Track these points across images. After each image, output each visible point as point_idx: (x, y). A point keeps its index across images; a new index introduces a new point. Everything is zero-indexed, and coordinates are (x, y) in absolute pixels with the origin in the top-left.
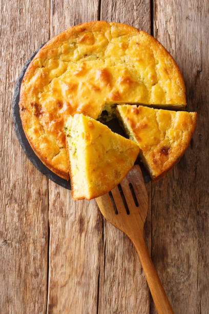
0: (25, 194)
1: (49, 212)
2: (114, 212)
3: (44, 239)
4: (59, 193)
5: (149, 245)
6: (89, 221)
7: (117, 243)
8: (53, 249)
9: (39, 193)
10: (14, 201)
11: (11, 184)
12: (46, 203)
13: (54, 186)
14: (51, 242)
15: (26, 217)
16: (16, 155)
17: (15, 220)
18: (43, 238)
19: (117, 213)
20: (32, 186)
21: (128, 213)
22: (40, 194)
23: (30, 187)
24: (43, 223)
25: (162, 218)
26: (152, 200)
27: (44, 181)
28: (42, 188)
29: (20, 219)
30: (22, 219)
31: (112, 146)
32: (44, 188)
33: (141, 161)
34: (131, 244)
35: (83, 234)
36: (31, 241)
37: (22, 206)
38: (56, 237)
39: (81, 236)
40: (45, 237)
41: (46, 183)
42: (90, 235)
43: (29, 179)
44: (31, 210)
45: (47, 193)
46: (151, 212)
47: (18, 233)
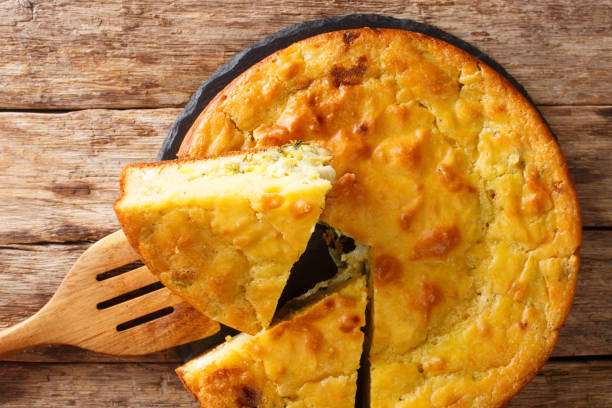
0: (149, 50)
1: (104, 112)
2: (102, 270)
3: (39, 99)
4: (151, 132)
5: (27, 358)
6: (82, 208)
7: (30, 278)
8: (14, 121)
9: (151, 85)
10: (129, 23)
11: (170, 16)
12: (126, 103)
13: (168, 122)
14: (33, 117)
15: (92, 53)
16: (244, 26)
17: (84, 26)
18: (42, 97)
19: (101, 277)
20: (169, 68)
21: (101, 306)
22: (148, 87)
23: (166, 63)
24: (77, 96)
25: (95, 388)
26: (138, 364)
27: (180, 98)
28: (163, 91)
29: (84, 41)
30: (85, 44)
31: (255, 264)
32: (164, 98)
33: (228, 338)
34: (26, 312)
35: (49, 195)
36: (35, 69)
37: (117, 45)
38: (43, 129)
39: (47, 189)
40: (45, 101)
41: (176, 102)
42: (49, 211)
43: (186, 59)
44: (109, 66)
45: (150, 104)
46: (108, 361)
47: (53, 35)
